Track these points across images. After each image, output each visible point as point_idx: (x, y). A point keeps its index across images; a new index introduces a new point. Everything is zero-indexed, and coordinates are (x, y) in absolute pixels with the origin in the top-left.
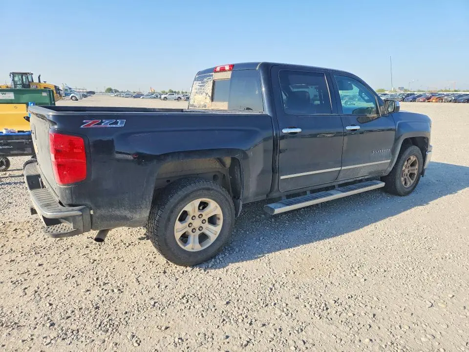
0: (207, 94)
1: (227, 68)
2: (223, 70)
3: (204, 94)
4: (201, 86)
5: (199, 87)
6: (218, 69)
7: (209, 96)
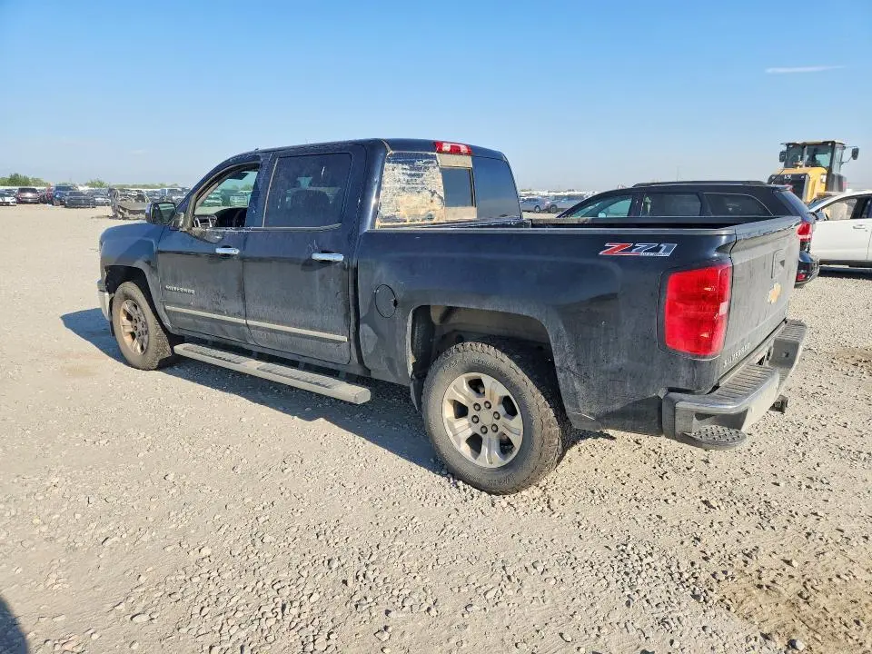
0: (433, 193)
1: (463, 149)
2: (455, 150)
3: (427, 193)
4: (411, 175)
5: (407, 178)
6: (447, 148)
7: (440, 197)
